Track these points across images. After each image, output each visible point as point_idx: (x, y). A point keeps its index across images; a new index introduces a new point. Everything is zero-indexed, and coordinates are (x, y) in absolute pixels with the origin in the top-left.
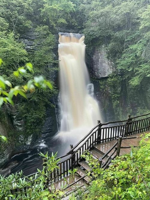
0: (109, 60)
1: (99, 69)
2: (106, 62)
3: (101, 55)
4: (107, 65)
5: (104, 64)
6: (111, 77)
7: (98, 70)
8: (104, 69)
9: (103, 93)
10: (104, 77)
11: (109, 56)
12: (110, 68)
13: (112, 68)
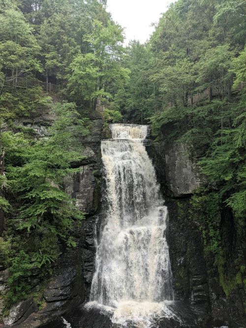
0: (193, 163)
1: (176, 180)
2: (189, 166)
3: (179, 154)
4: (190, 172)
5: (184, 170)
6: (197, 194)
7: (174, 180)
8: (185, 179)
9: (183, 226)
10: (185, 193)
11: (193, 156)
12: (196, 177)
13: (200, 178)
